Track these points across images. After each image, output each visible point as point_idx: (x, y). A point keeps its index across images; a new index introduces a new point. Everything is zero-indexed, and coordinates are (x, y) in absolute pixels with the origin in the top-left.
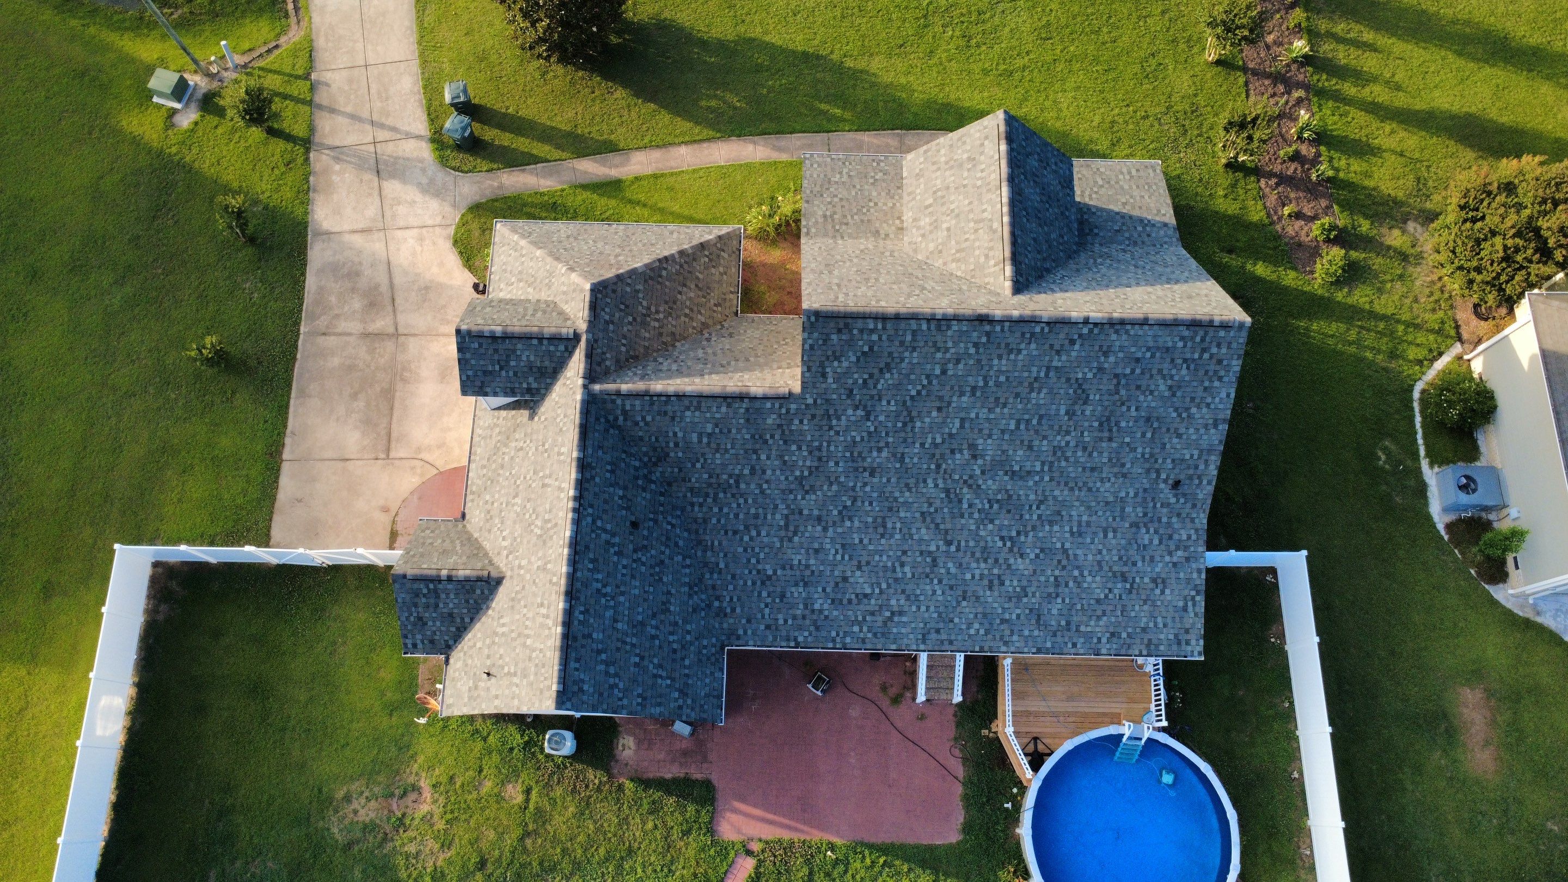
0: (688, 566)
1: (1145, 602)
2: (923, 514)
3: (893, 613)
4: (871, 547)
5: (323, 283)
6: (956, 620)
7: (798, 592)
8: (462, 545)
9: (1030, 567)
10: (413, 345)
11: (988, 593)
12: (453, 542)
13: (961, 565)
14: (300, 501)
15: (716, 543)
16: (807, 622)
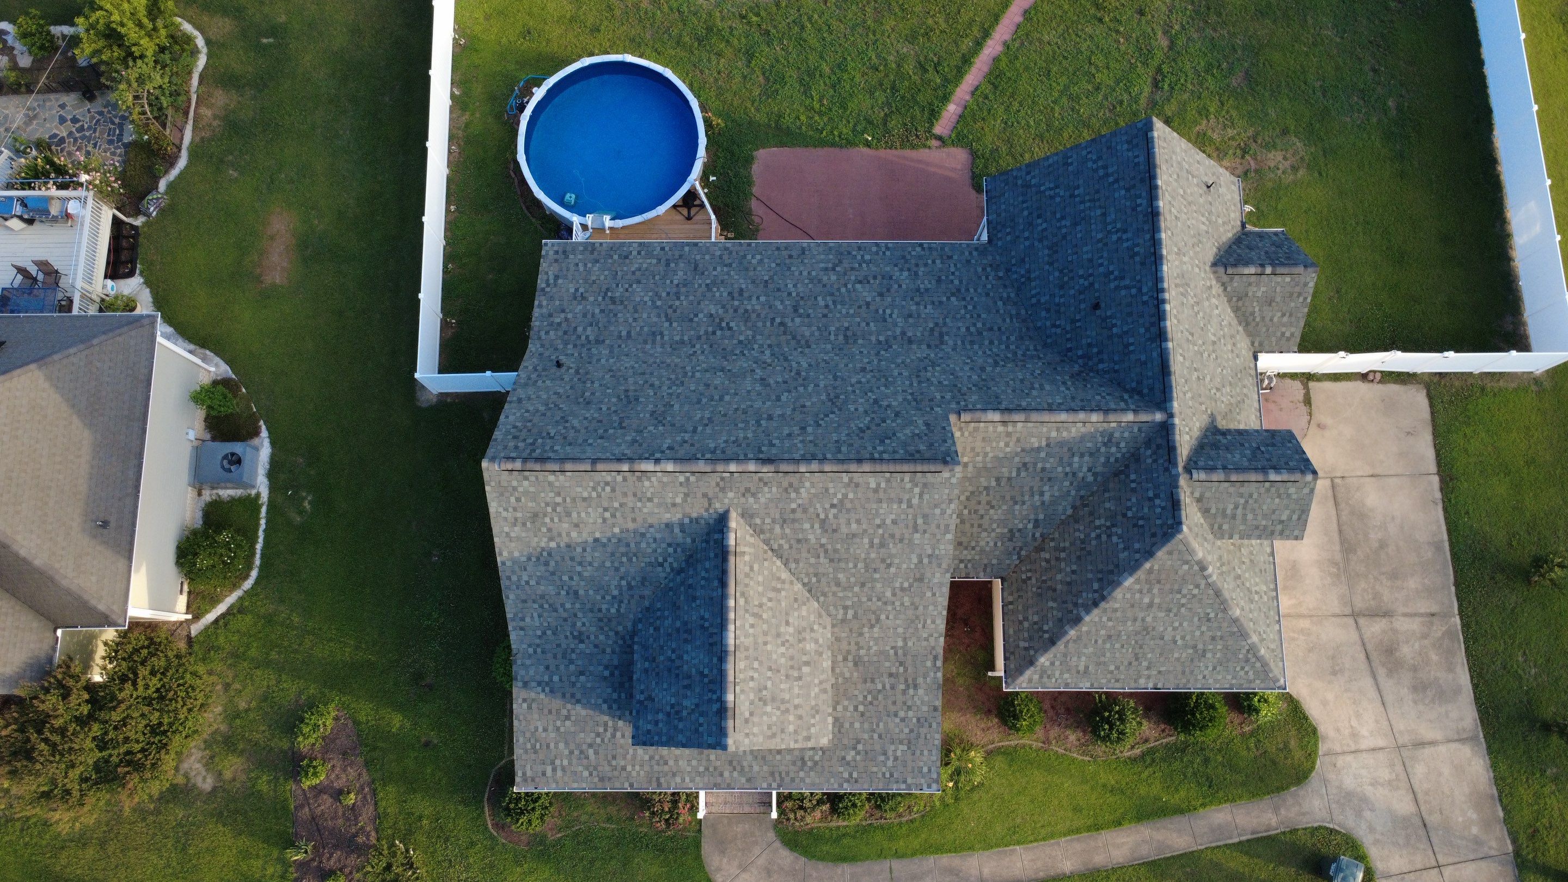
0: (1033, 296)
1: (594, 282)
2: (809, 347)
3: (834, 269)
4: (858, 320)
5: (1450, 676)
6: (773, 265)
7: (926, 283)
8: (1253, 314)
9: (702, 306)
10: (1334, 605)
11: (743, 286)
12: (1263, 318)
13: (770, 307)
14: (1408, 433)
15: (1008, 320)
16: (913, 261)
